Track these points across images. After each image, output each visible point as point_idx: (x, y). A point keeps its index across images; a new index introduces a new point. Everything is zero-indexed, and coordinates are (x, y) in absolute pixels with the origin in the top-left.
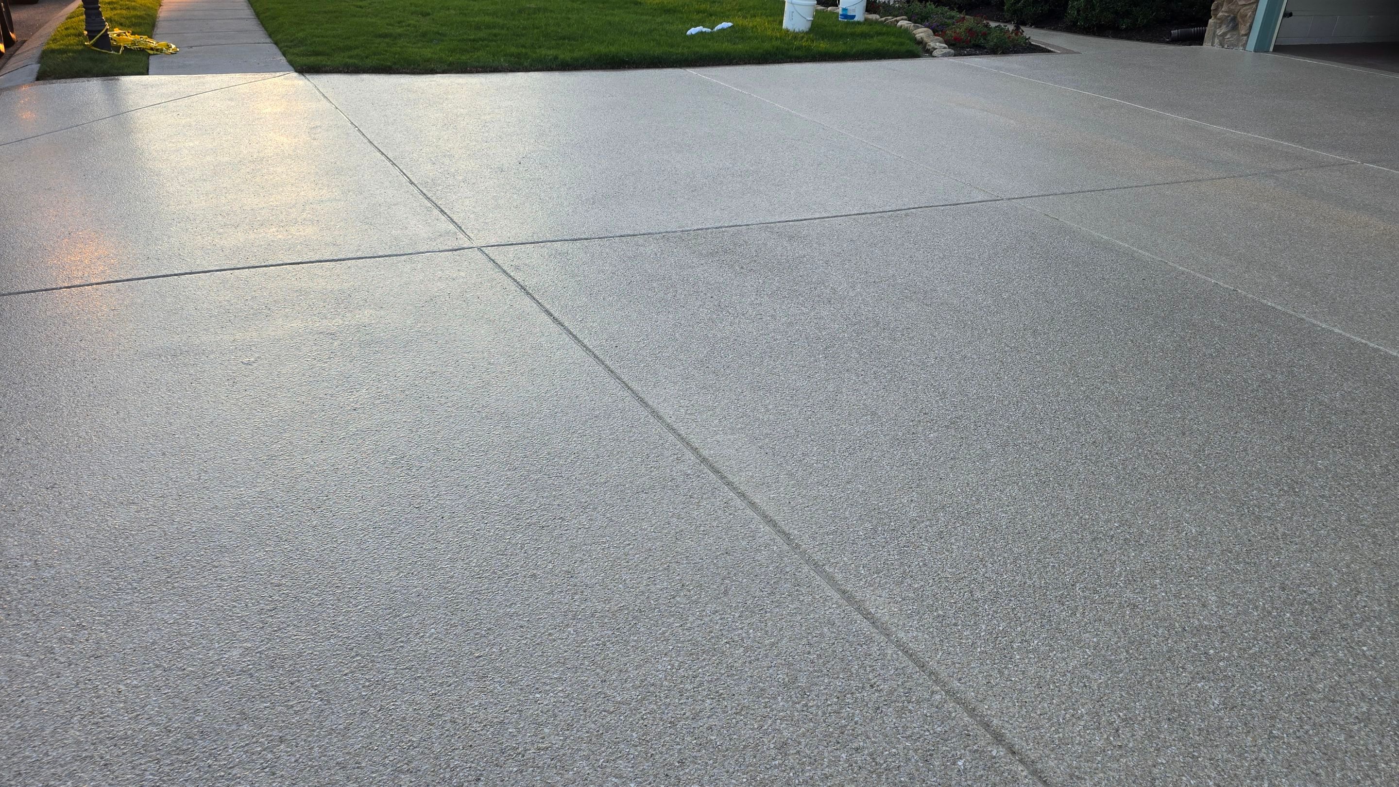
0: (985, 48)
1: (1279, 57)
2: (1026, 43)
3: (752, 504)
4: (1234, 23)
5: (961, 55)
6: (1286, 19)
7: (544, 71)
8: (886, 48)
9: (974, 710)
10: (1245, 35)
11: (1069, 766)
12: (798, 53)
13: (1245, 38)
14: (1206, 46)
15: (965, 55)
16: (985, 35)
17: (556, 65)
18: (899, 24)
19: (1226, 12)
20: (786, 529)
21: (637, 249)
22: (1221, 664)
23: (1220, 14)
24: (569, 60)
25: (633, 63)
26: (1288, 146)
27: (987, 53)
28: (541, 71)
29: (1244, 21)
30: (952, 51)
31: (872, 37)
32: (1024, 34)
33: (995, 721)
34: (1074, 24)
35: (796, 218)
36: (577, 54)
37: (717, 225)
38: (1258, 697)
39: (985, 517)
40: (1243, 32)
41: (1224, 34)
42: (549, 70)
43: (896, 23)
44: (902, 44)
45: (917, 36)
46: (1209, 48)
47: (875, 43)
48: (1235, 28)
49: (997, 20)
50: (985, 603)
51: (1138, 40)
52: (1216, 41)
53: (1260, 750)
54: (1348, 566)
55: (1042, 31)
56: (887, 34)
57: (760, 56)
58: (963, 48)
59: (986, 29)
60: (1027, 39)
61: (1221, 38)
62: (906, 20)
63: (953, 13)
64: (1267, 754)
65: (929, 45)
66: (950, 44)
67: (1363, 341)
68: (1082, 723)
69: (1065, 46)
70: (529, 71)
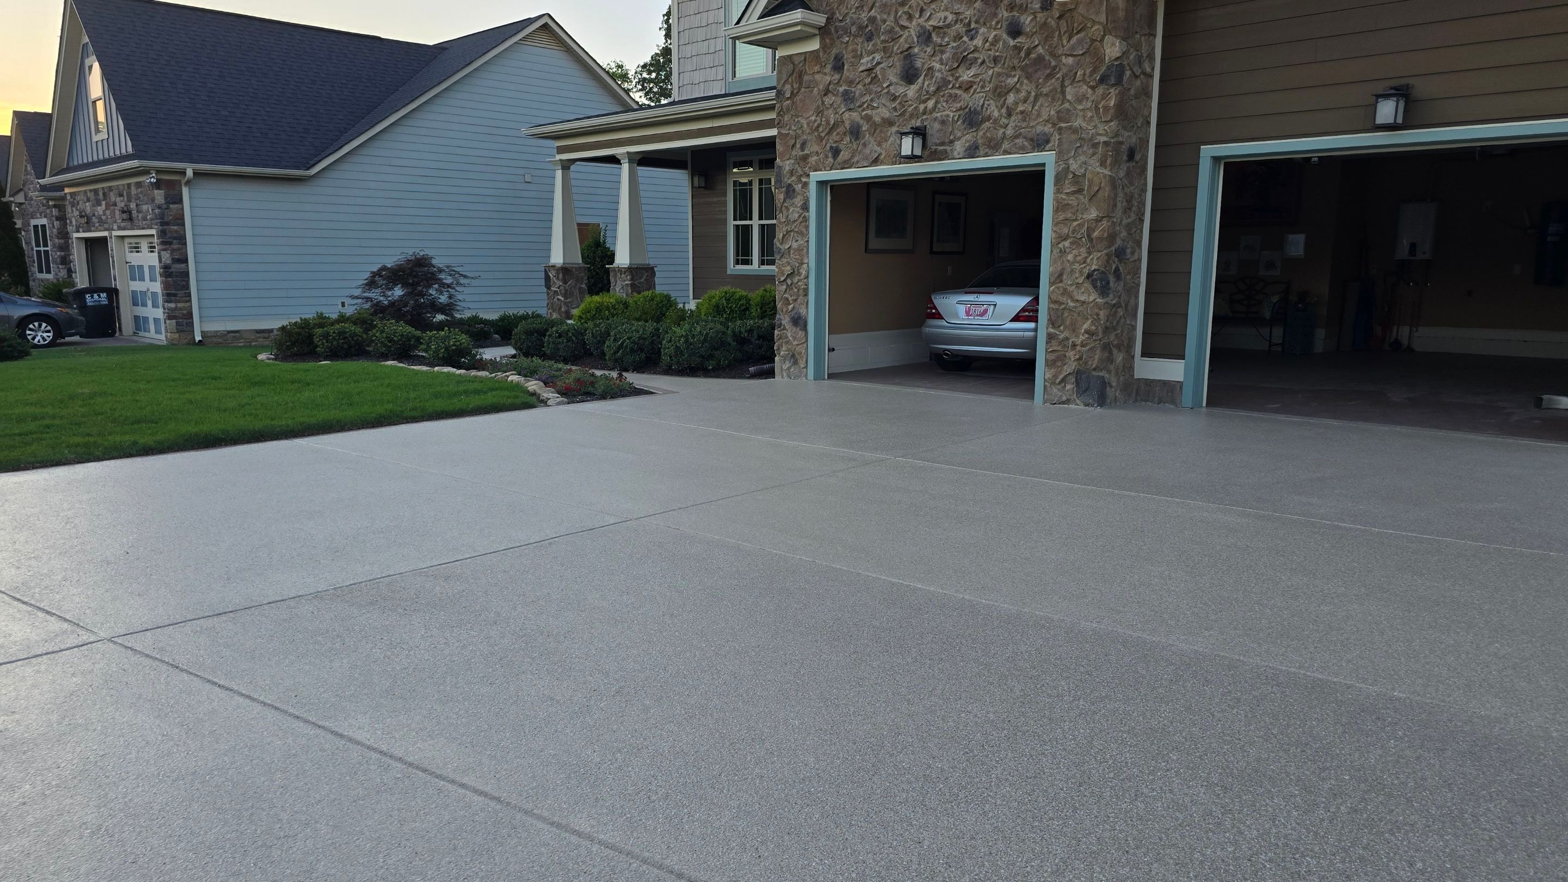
0: (595, 395)
1: (831, 382)
2: (630, 388)
3: (463, 786)
4: (794, 358)
5: (574, 403)
6: (831, 353)
7: (121, 458)
8: (502, 402)
9: (661, 865)
10: (805, 368)
11: (728, 877)
12: (412, 414)
13: (805, 370)
14: (778, 377)
15: (578, 402)
16: (592, 384)
17: (137, 451)
18: (510, 379)
19: (786, 351)
20: (497, 795)
21: (291, 612)
22: (819, 794)
23: (782, 353)
24: (152, 443)
25: (230, 440)
26: (843, 452)
27: (597, 399)
28: (118, 458)
29: (801, 357)
30: (566, 400)
31: (486, 393)
32: (628, 380)
33: (676, 868)
34: (670, 368)
35: (448, 561)
36: (160, 437)
37: (369, 578)
38: (842, 806)
39: (652, 749)
40: (802, 366)
41: (789, 369)
42: (128, 457)
43: (506, 378)
44: (516, 397)
45: (529, 388)
46: (780, 380)
47: (490, 398)
48: (796, 363)
49: (603, 369)
50: (659, 802)
51: (725, 378)
52: (785, 374)
53: (845, 834)
54: (893, 721)
55: (644, 376)
56: (501, 389)
57: (373, 420)
58: (574, 396)
59: (592, 378)
60: (631, 384)
61: (787, 371)
62: (516, 375)
63: (560, 366)
64: (849, 835)
65: (543, 396)
66: (563, 393)
67: (900, 582)
68: (734, 851)
69: (665, 388)
70: (103, 460)
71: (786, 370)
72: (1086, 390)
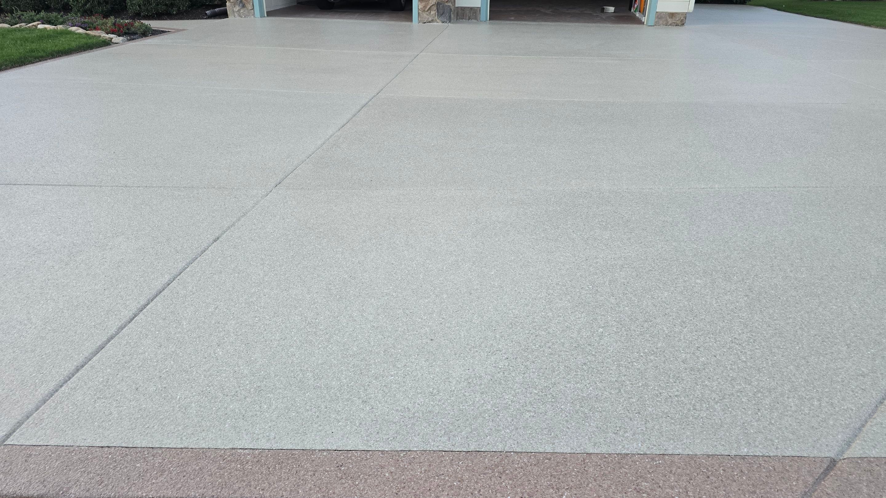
1: (269, 18)
4: (242, 3)
13: (252, 10)
14: (231, 17)
29: (248, 2)
30: (125, 38)
40: (250, 8)
41: (239, 11)
48: (244, 6)
52: (236, 14)
71: (237, 11)
72: (442, 14)
